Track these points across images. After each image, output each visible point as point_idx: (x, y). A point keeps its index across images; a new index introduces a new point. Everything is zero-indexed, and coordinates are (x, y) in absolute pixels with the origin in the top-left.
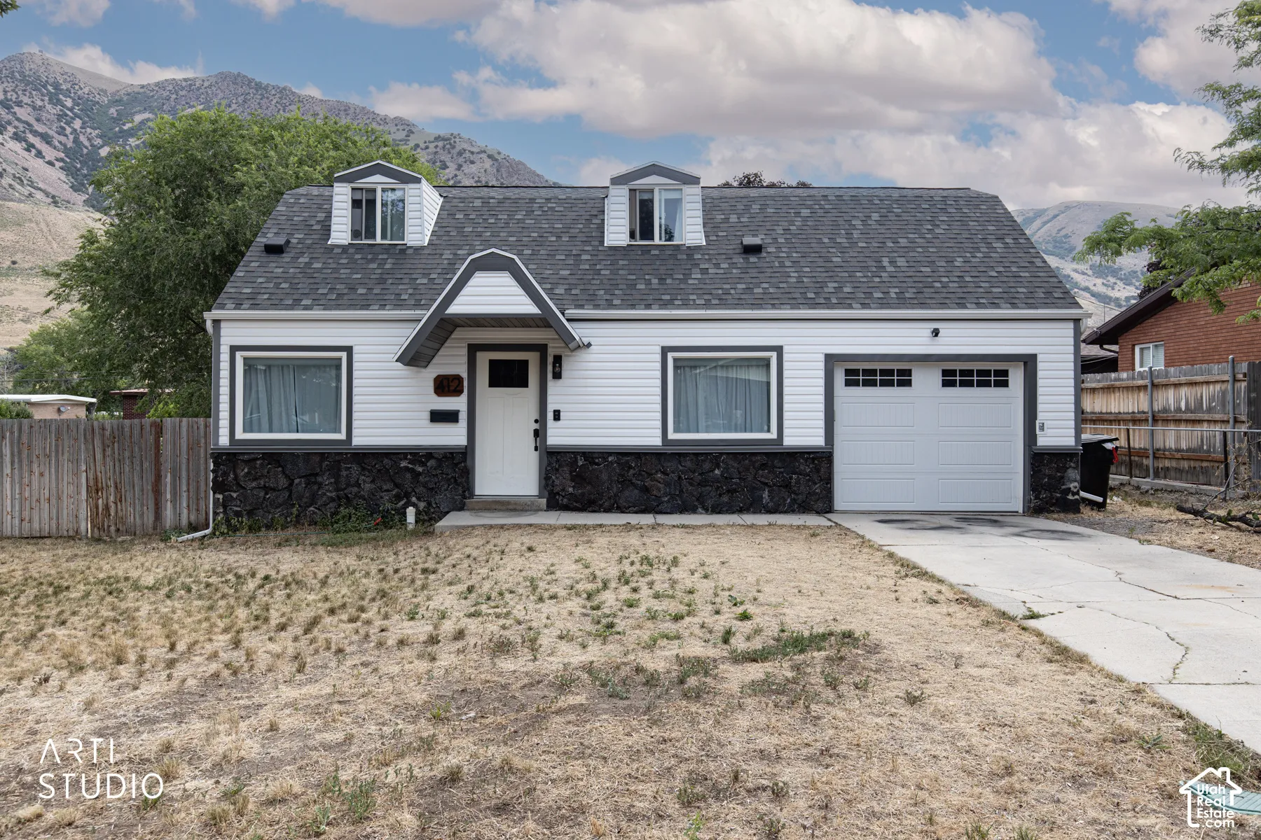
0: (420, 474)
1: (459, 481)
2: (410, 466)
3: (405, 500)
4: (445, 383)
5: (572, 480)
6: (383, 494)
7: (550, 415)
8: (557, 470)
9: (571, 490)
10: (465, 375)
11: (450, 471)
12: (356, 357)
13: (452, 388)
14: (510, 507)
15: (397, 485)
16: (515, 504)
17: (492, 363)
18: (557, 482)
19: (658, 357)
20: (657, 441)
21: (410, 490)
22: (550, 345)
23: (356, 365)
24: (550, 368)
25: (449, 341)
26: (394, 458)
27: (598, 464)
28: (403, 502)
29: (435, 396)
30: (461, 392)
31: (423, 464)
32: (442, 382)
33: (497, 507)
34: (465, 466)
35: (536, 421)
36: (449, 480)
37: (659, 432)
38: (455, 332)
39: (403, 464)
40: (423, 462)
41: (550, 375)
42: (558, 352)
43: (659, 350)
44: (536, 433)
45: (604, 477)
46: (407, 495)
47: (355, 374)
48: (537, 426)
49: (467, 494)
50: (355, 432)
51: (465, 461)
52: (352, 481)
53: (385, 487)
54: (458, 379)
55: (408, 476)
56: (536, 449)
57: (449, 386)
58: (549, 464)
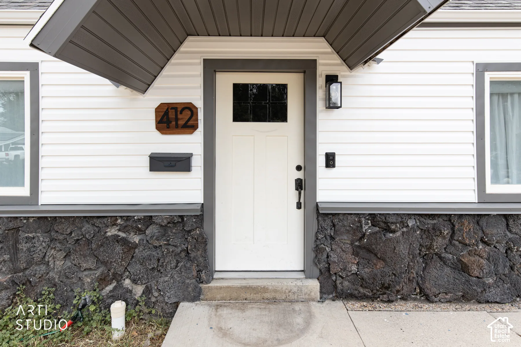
0: (135, 246)
1: (192, 255)
2: (122, 235)
3: (114, 284)
4: (172, 115)
5: (355, 254)
6: (82, 275)
7: (321, 160)
8: (332, 238)
9: (354, 268)
10: (199, 104)
11: (178, 242)
12: (43, 79)
13: (181, 122)
14: (267, 295)
15: (100, 262)
16: (275, 291)
17: (237, 87)
18: (334, 257)
19: (472, 80)
20: (472, 196)
21: (121, 270)
22: (320, 62)
23: (43, 91)
24: (320, 94)
25: (176, 55)
26: (97, 222)
27: (393, 232)
28: (110, 288)
29: (158, 133)
30: (194, 127)
31: (140, 231)
32: (166, 113)
33: (248, 296)
34: (201, 234)
35: (299, 168)
36: (176, 255)
37: (473, 185)
38: (186, 43)
39: (112, 232)
40: (139, 230)
41: (320, 104)
42: (332, 72)
43: (472, 69)
44: (299, 185)
45: (403, 249)
46: (118, 277)
47: (43, 103)
48: (300, 175)
49: (203, 275)
50: (42, 186)
51: (201, 227)
52: (37, 257)
53: (85, 265)
54: (190, 108)
55: (118, 248)
56: (299, 206)
57: (177, 119)
58: (321, 229)
